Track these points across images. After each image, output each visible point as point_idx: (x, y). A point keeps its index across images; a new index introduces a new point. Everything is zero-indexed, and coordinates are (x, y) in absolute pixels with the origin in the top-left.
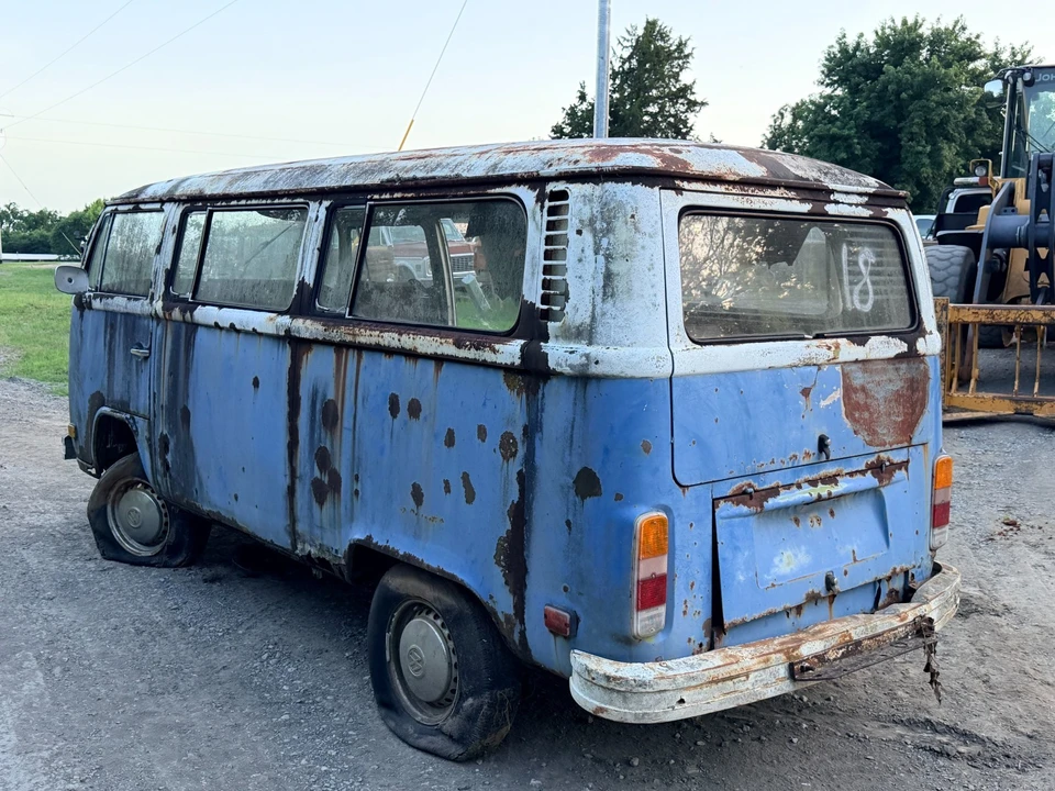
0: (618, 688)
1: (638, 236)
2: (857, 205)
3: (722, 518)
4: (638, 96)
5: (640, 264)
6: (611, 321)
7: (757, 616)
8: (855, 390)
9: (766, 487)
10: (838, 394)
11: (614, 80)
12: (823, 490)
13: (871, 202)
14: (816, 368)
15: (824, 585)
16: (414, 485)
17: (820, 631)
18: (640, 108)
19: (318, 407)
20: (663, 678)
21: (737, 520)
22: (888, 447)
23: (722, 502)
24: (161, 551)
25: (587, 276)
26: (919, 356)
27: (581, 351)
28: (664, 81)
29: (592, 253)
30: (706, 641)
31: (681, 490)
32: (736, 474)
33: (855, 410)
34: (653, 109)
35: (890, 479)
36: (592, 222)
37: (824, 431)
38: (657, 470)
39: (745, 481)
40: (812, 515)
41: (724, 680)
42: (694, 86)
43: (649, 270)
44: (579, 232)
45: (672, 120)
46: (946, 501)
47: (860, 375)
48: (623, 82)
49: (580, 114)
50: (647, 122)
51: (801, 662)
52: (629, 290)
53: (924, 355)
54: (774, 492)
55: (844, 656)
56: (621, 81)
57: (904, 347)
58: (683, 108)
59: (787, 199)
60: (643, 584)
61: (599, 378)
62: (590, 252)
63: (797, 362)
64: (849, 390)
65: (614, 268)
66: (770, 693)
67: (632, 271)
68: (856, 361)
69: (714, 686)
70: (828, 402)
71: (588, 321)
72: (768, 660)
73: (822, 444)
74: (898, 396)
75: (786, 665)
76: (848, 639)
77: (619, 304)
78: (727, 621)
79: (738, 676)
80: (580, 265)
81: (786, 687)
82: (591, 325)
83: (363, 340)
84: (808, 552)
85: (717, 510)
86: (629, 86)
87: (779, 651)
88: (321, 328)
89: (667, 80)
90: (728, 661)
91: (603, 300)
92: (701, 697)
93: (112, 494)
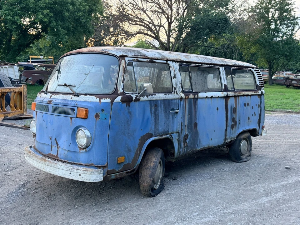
16: (248, 117)
19: (232, 109)
88: (234, 93)
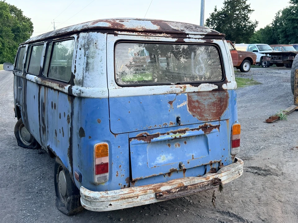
0: (88, 200)
1: (97, 50)
2: (199, 39)
3: (132, 144)
4: (233, 9)
5: (97, 59)
6: (88, 79)
7: (147, 177)
8: (194, 102)
9: (153, 134)
10: (186, 103)
11: (225, 4)
12: (178, 135)
13: (206, 38)
14: (176, 94)
15: (178, 166)
16: (55, 130)
17: (171, 182)
18: (233, 12)
19: (42, 105)
20: (103, 197)
21: (140, 145)
22: (209, 121)
23: (133, 139)
24: (31, 144)
25: (82, 64)
26: (224, 90)
27: (79, 89)
28: (241, 4)
29: (84, 56)
30: (127, 185)
31: (114, 135)
32: (138, 130)
33: (193, 108)
34: (237, 12)
35: (210, 132)
36: (84, 45)
37: (179, 115)
38: (103, 129)
39: (144, 132)
40: (176, 143)
41: (128, 198)
42: (250, 5)
43: (100, 61)
44: (80, 49)
45: (243, 16)
46: (238, 139)
47: (196, 96)
48: (228, 5)
49: (214, 15)
50: (235, 17)
51: (160, 193)
52: (93, 68)
53: (226, 90)
54: (157, 136)
55: (179, 191)
56: (227, 5)
57: (216, 87)
58: (246, 12)
59: (166, 37)
60: (98, 166)
61: (84, 98)
62: (83, 55)
63: (166, 93)
64: (190, 102)
65: (89, 61)
66: (147, 203)
67: (94, 62)
68: (194, 92)
69: (124, 200)
70: (181, 105)
71: (82, 79)
72: (146, 192)
73: (178, 120)
74: (214, 104)
75: (155, 193)
76: (182, 185)
77: (90, 73)
78: (133, 179)
79: (134, 197)
80: (80, 60)
81: (154, 201)
82: (82, 80)
83: (47, 84)
84: (172, 156)
85: (130, 142)
86: (230, 6)
87: (151, 189)
89: (242, 4)
90: (130, 192)
91: (86, 72)
92: (118, 204)
93: (20, 127)
